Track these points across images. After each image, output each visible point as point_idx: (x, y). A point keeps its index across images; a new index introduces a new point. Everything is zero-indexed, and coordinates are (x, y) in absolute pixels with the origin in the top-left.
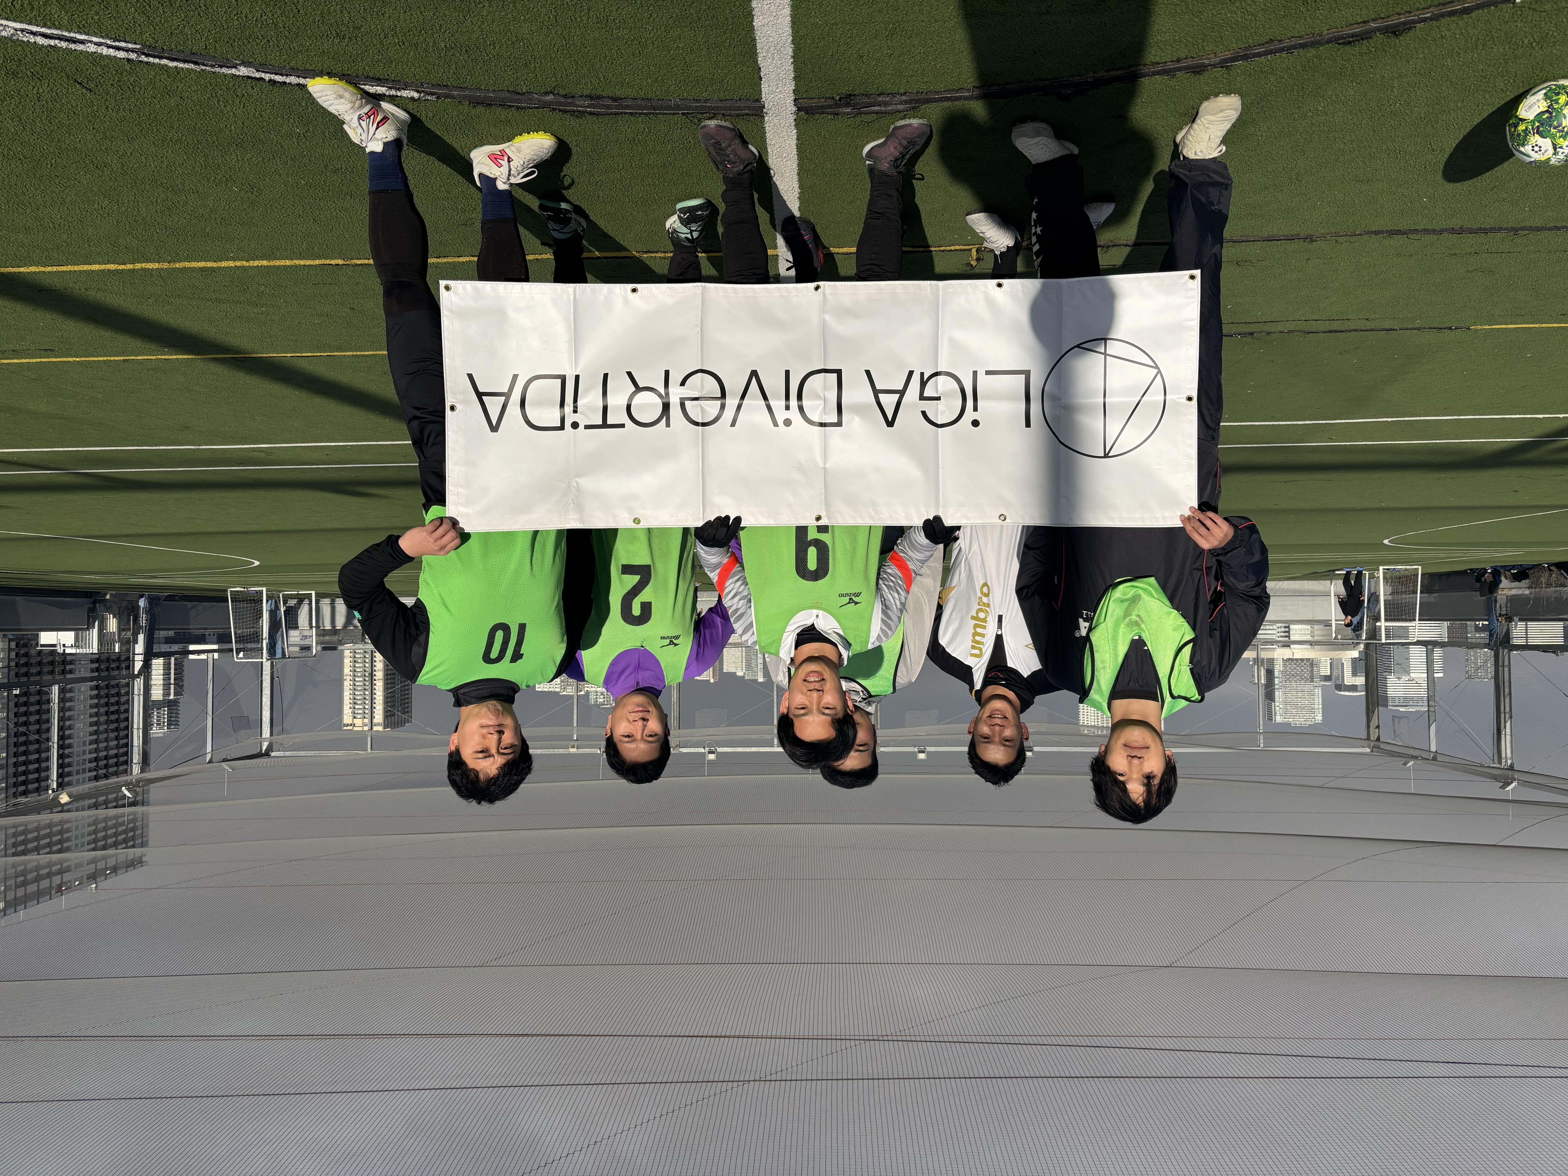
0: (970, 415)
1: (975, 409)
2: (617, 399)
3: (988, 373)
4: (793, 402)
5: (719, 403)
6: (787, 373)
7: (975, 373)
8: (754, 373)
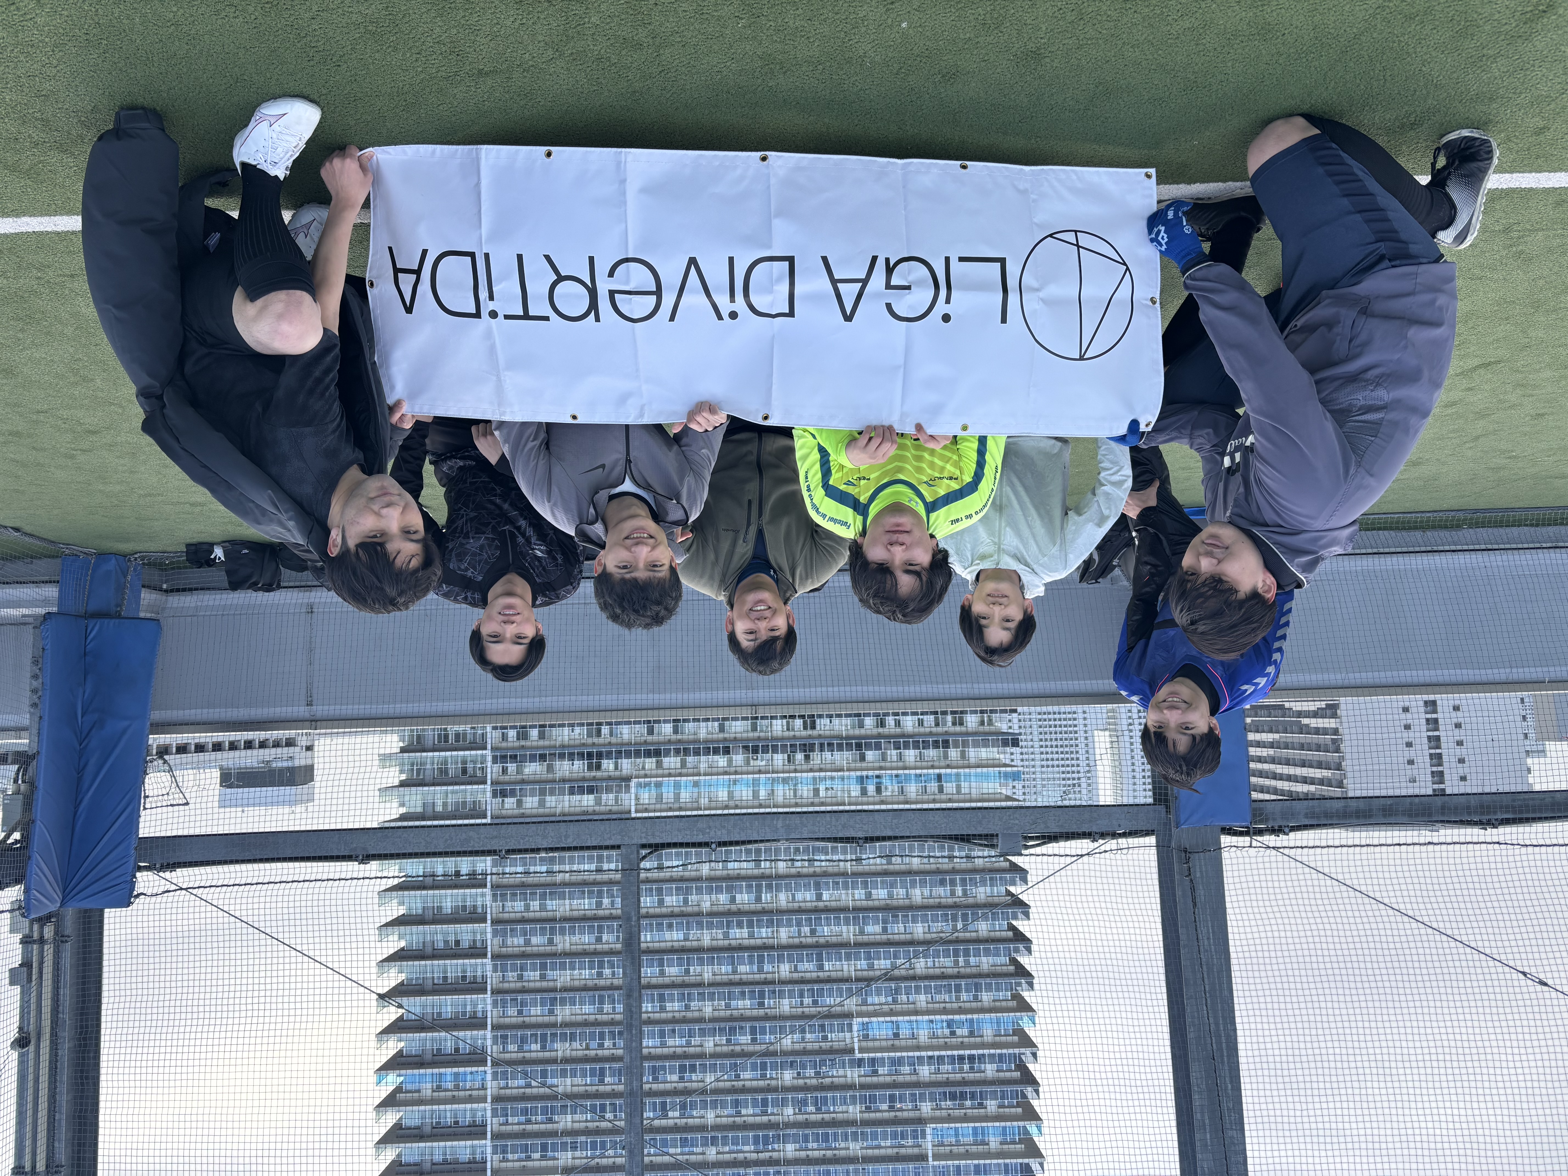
0: (941, 307)
1: (948, 301)
2: (538, 286)
3: (961, 259)
4: (739, 292)
5: (653, 298)
6: (731, 260)
7: (947, 260)
8: (693, 261)
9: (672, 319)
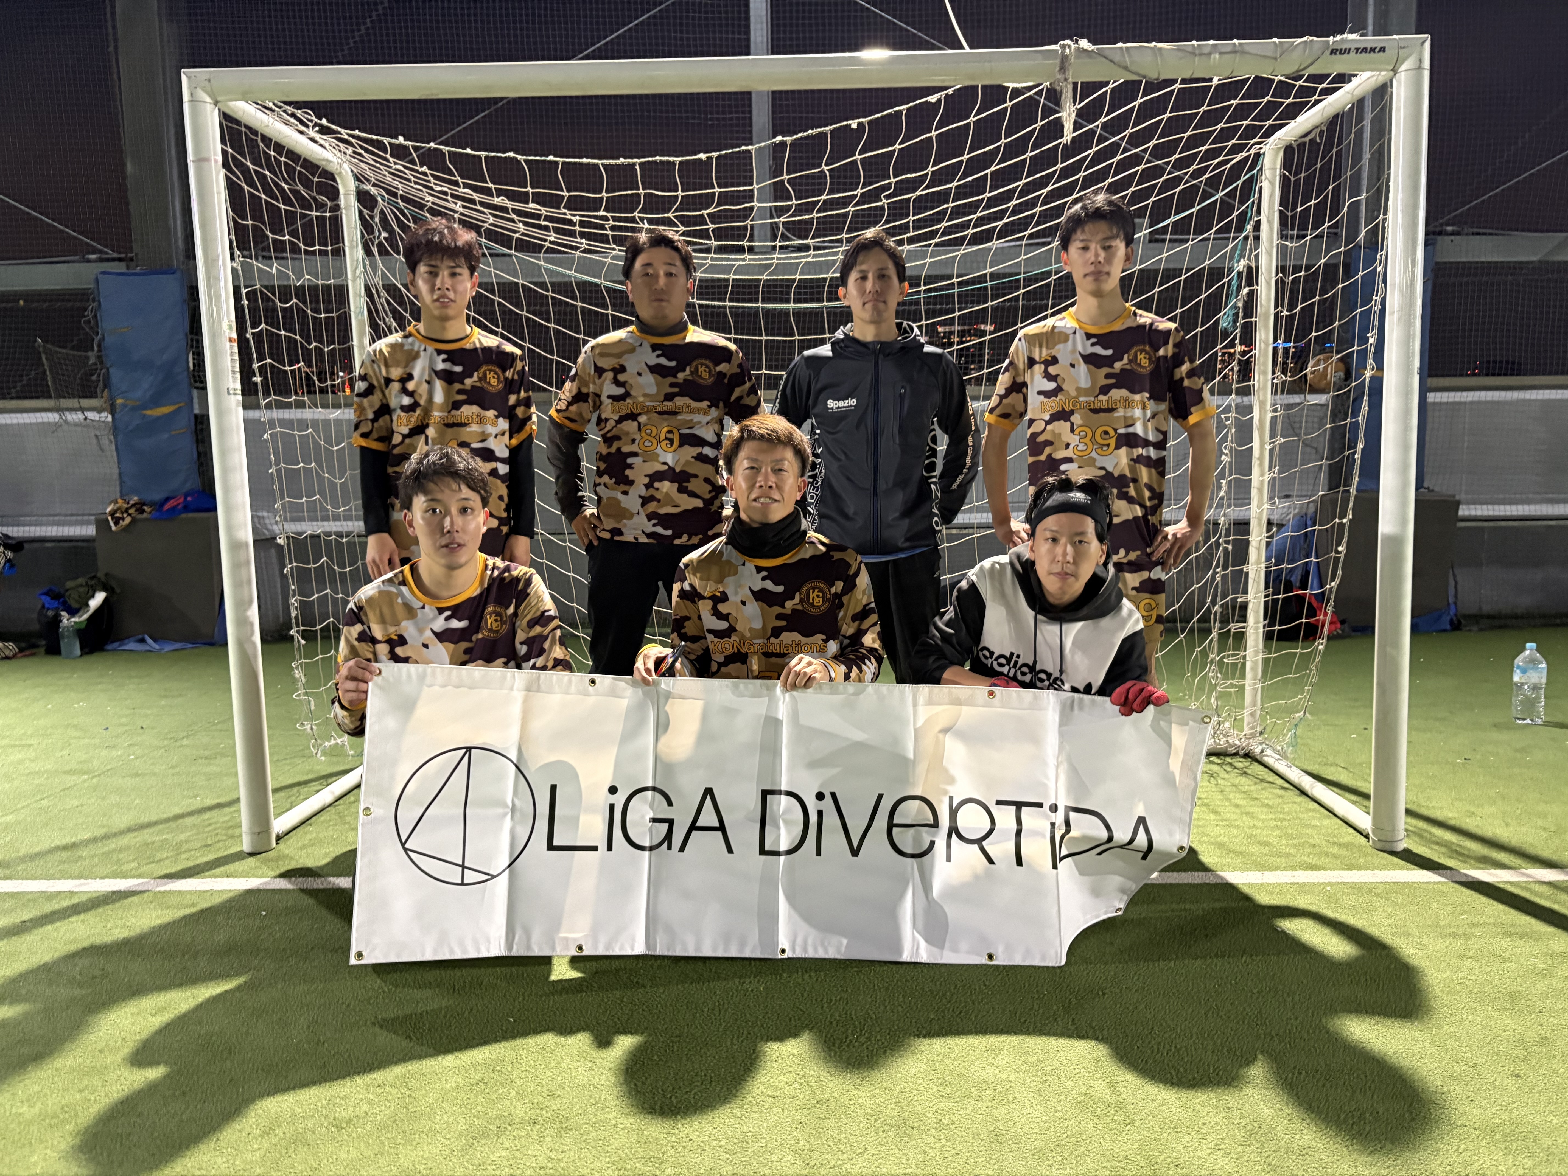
0: (619, 800)
1: (612, 807)
2: (1004, 835)
3: (595, 848)
4: (813, 818)
5: (896, 821)
6: (819, 853)
8: (855, 852)
9: (880, 796)
